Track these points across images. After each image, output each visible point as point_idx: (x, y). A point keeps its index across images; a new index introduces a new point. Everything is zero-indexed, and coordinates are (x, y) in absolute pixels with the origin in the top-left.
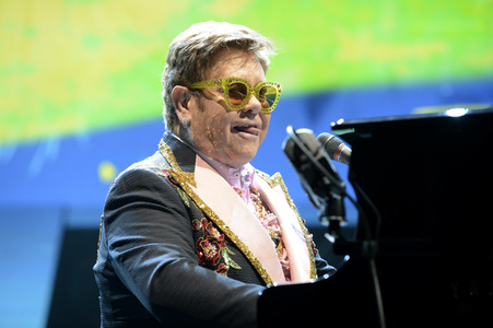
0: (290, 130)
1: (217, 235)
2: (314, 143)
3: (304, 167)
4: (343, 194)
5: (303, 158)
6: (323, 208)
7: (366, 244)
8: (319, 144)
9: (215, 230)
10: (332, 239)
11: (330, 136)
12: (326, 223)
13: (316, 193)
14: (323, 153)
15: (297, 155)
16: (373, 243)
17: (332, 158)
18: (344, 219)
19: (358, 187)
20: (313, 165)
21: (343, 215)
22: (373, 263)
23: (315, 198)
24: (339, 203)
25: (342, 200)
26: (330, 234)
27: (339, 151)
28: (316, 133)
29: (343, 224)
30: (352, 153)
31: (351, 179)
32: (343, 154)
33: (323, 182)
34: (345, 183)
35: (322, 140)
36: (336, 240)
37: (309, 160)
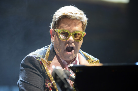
5: (58, 78)
15: (55, 76)
27: (70, 76)
37: (60, 79)
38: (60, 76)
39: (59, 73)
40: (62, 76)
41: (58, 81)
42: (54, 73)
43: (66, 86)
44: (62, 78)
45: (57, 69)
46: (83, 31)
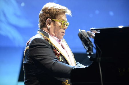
0: (80, 30)
1: (58, 53)
2: (86, 34)
3: (83, 39)
4: (92, 46)
5: (83, 37)
6: (87, 49)
7: (98, 58)
8: (87, 34)
9: (57, 51)
10: (89, 57)
11: (89, 32)
12: (88, 53)
13: (86, 46)
14: (88, 36)
15: (81, 36)
16: (100, 59)
17: (90, 37)
18: (93, 52)
19: (96, 45)
20: (85, 39)
21: (92, 51)
22: (99, 63)
23: (86, 47)
24: (91, 48)
25: (92, 48)
26: (89, 56)
27: (92, 36)
28: (86, 31)
29: (92, 53)
31: (95, 43)
32: (93, 36)
33: (87, 43)
34: (93, 44)
35: (88, 33)
36: (90, 57)
37: (84, 38)
40: (86, 36)
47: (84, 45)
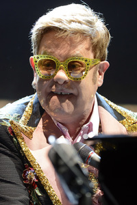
5: (61, 163)
15: (56, 160)
27: (90, 157)
30: (101, 160)
37: (65, 165)
38: (65, 159)
39: (65, 153)
40: (71, 159)
41: (63, 170)
42: (52, 152)
43: (80, 181)
44: (71, 165)
45: (59, 145)
46: (95, 58)
47: (66, 187)
